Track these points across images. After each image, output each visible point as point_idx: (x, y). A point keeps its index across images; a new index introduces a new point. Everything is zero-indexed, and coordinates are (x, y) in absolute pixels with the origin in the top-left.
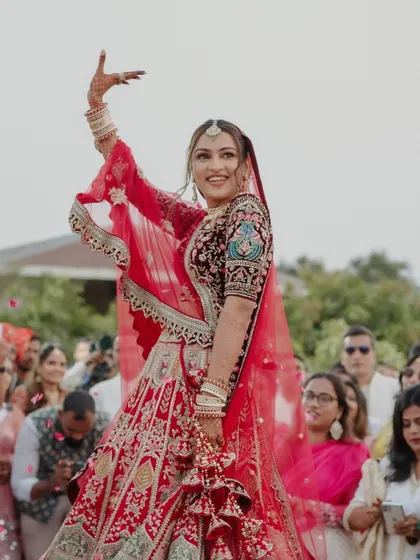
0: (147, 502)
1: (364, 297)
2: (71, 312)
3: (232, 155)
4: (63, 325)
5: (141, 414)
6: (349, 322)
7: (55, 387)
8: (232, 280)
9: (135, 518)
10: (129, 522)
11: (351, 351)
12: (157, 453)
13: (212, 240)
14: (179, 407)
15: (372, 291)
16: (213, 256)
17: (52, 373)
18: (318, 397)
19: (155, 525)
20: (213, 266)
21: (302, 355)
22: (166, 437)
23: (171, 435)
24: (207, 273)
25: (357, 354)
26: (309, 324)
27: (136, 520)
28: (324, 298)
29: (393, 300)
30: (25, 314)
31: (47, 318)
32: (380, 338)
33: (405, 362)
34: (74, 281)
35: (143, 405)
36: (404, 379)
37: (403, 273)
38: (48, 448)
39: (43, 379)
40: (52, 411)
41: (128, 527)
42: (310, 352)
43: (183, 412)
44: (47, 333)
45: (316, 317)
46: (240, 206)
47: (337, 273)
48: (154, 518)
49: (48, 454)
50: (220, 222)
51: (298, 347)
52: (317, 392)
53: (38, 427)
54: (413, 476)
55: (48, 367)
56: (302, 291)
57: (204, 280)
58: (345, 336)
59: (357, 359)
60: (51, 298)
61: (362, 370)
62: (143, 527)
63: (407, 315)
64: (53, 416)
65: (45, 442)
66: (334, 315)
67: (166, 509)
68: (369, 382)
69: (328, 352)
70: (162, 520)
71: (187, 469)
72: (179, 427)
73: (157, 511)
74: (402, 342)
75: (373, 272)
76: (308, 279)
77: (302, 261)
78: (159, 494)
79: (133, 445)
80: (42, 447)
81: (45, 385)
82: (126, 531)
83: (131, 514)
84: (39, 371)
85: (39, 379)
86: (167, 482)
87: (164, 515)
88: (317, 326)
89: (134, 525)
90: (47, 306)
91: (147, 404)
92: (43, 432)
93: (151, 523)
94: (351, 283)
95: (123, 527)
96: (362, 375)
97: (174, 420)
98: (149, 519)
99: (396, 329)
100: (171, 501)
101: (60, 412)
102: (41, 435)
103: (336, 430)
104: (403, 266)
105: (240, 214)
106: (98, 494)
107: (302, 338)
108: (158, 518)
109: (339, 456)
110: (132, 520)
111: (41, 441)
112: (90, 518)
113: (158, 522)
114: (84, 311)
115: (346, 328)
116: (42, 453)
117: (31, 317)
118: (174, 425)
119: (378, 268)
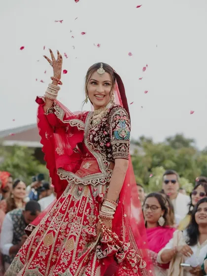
0: (71, 257)
1: (173, 156)
2: (28, 163)
3: (109, 84)
4: (24, 169)
5: (68, 214)
6: (166, 168)
7: (20, 200)
8: (119, 150)
9: (65, 265)
10: (62, 268)
11: (167, 182)
12: (76, 233)
13: (100, 130)
14: (88, 210)
15: (177, 153)
16: (101, 138)
17: (19, 193)
18: (151, 207)
19: (74, 269)
20: (101, 143)
21: (142, 184)
22: (81, 225)
23: (83, 224)
24: (98, 147)
25: (170, 184)
26: (146, 169)
27: (66, 267)
28: (153, 156)
29: (187, 157)
30: (5, 164)
31: (16, 167)
32: (181, 176)
33: (193, 188)
34: (30, 148)
35: (69, 209)
36: (193, 196)
37: (192, 144)
38: (18, 229)
39: (14, 196)
40: (20, 211)
41: (62, 270)
42: (147, 183)
43: (90, 213)
44: (16, 174)
45: (149, 166)
46: (117, 112)
47: (159, 144)
48: (74, 265)
49: (17, 232)
50: (104, 120)
51: (140, 181)
52: (150, 204)
53: (13, 219)
54: (199, 243)
55: (17, 190)
56: (142, 153)
57: (97, 150)
58: (164, 175)
59: (170, 186)
60: (18, 157)
61: (172, 191)
62: (68, 269)
63: (194, 165)
64: (20, 213)
65: (16, 226)
66: (158, 165)
67: (80, 261)
68: (175, 198)
69: (155, 183)
70: (78, 266)
71: (90, 241)
72: (87, 220)
73: (76, 262)
74: (191, 178)
75: (177, 144)
76: (145, 147)
77: (142, 138)
78: (77, 254)
79: (66, 229)
80: (15, 228)
81: (16, 199)
82: (61, 272)
83: (64, 264)
84: (13, 192)
85: (12, 196)
86: (81, 248)
87: (79, 263)
88: (150, 170)
89: (64, 269)
90: (16, 161)
91: (71, 208)
92: (15, 221)
93: (72, 268)
94: (167, 149)
95: (59, 270)
96: (172, 194)
97: (85, 217)
98: (71, 266)
99: (189, 171)
100: (83, 257)
101: (23, 211)
102: (14, 223)
103: (161, 221)
104: (192, 141)
105: (118, 117)
106: (46, 254)
107: (142, 176)
108: (76, 265)
109: (161, 234)
110: (64, 266)
111: (14, 225)
112: (42, 266)
113: (76, 267)
114: (34, 163)
115: (164, 171)
116: (15, 231)
117: (8, 166)
118: (85, 219)
119: (179, 141)
